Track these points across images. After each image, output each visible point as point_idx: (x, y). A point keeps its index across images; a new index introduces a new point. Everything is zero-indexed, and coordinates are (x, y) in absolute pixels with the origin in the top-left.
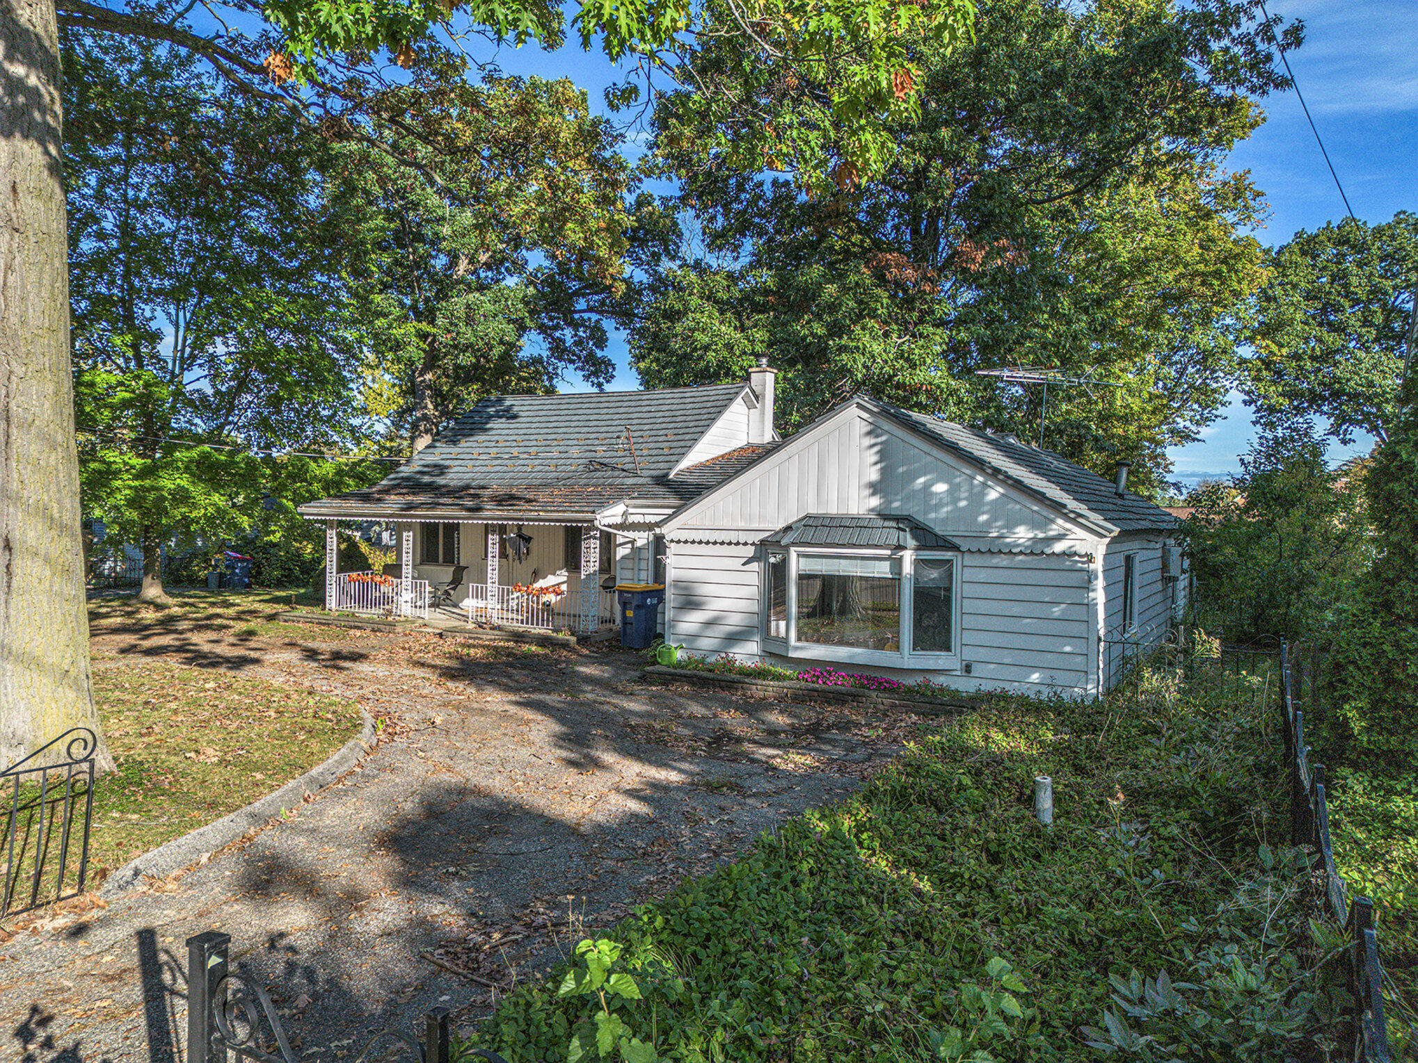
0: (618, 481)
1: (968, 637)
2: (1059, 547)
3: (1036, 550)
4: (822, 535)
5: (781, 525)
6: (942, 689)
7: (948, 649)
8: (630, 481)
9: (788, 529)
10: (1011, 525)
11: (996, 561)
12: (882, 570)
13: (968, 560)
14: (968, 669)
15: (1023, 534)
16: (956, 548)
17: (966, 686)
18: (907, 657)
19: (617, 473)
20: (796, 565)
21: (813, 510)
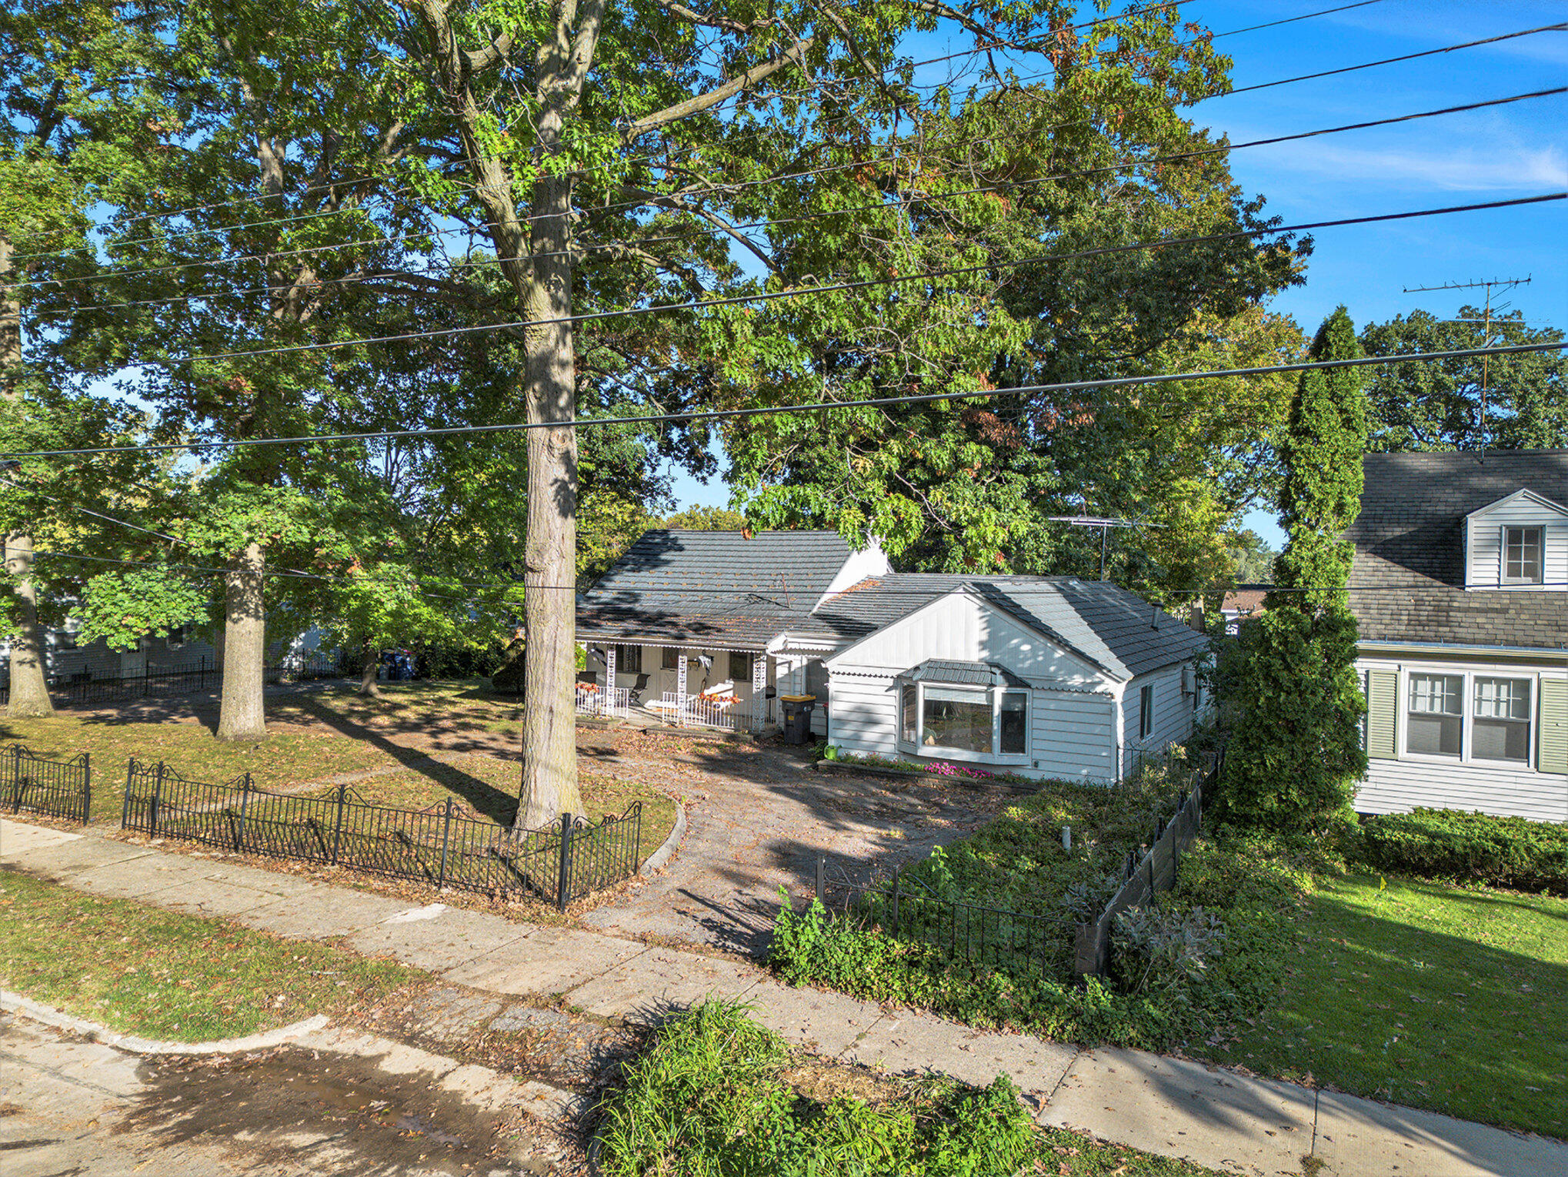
0: (774, 613)
1: (1037, 744)
2: (1099, 689)
3: (1085, 690)
4: (941, 674)
5: (911, 665)
6: (1019, 778)
7: (1023, 750)
8: (783, 614)
9: (917, 668)
10: (1071, 673)
11: (1061, 696)
12: (981, 699)
13: (1037, 694)
14: (1036, 765)
15: (1077, 680)
16: (1029, 686)
17: (1034, 775)
18: (998, 757)
19: (772, 606)
20: (923, 694)
21: (934, 657)
